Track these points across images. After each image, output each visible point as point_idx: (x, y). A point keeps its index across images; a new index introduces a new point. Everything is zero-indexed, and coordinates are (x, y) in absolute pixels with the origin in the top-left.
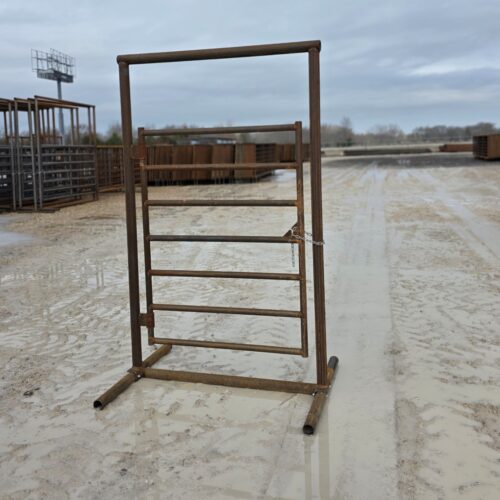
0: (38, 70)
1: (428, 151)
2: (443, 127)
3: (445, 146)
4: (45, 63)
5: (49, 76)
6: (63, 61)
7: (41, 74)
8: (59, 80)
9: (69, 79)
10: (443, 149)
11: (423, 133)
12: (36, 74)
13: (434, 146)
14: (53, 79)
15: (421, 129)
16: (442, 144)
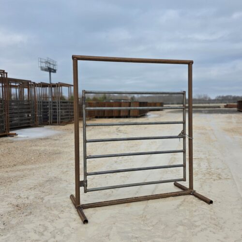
0: (41, 67)
1: (219, 107)
2: (231, 96)
3: (227, 105)
4: (44, 64)
5: (46, 70)
6: (52, 63)
7: (42, 69)
8: (50, 72)
9: (55, 71)
10: (226, 107)
11: (221, 99)
12: (40, 69)
13: (222, 105)
14: (47, 71)
15: (220, 97)
16: (226, 104)
